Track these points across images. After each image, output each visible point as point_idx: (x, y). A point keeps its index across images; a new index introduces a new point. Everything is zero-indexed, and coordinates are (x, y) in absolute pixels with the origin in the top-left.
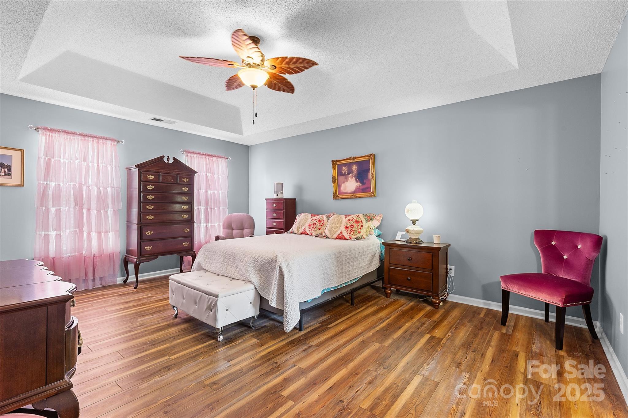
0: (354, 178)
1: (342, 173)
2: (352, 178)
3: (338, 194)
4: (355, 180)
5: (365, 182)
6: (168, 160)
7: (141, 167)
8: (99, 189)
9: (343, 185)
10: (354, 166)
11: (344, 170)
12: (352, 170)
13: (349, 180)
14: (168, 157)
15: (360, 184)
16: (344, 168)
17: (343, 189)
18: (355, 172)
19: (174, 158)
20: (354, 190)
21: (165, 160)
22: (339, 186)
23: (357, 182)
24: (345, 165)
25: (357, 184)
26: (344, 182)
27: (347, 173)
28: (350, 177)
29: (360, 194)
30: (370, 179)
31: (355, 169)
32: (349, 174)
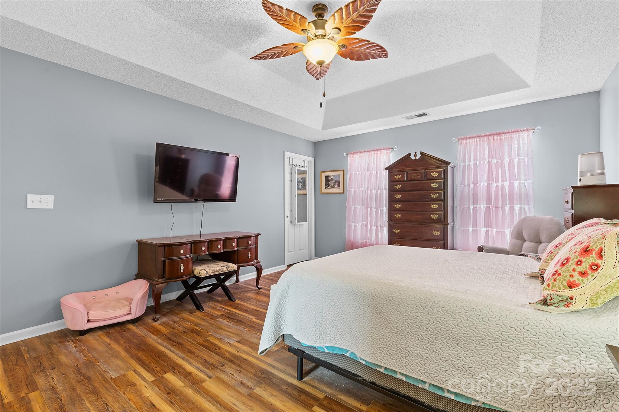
6: (415, 156)
7: (389, 169)
8: (377, 192)
14: (416, 153)
19: (421, 153)
21: (413, 157)
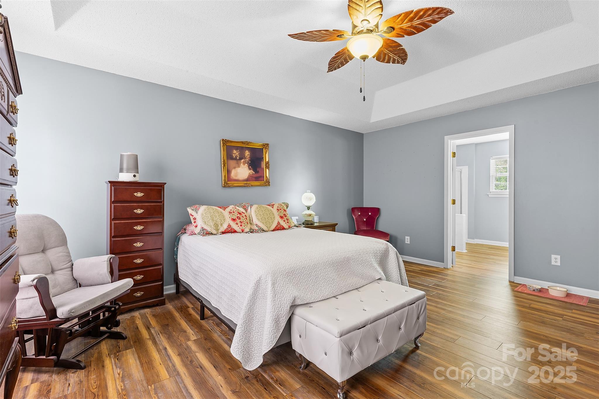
0: (246, 164)
1: (233, 156)
2: (245, 164)
3: (228, 181)
4: (247, 167)
5: (258, 171)
9: (233, 170)
10: (247, 151)
11: (235, 154)
12: (245, 155)
13: (241, 167)
15: (253, 172)
16: (235, 151)
17: (233, 174)
18: (247, 158)
20: (246, 178)
22: (229, 172)
23: (250, 169)
24: (237, 148)
25: (250, 171)
26: (235, 168)
27: (239, 158)
28: (242, 163)
29: (254, 182)
30: (264, 168)
31: (248, 155)
32: (241, 159)
